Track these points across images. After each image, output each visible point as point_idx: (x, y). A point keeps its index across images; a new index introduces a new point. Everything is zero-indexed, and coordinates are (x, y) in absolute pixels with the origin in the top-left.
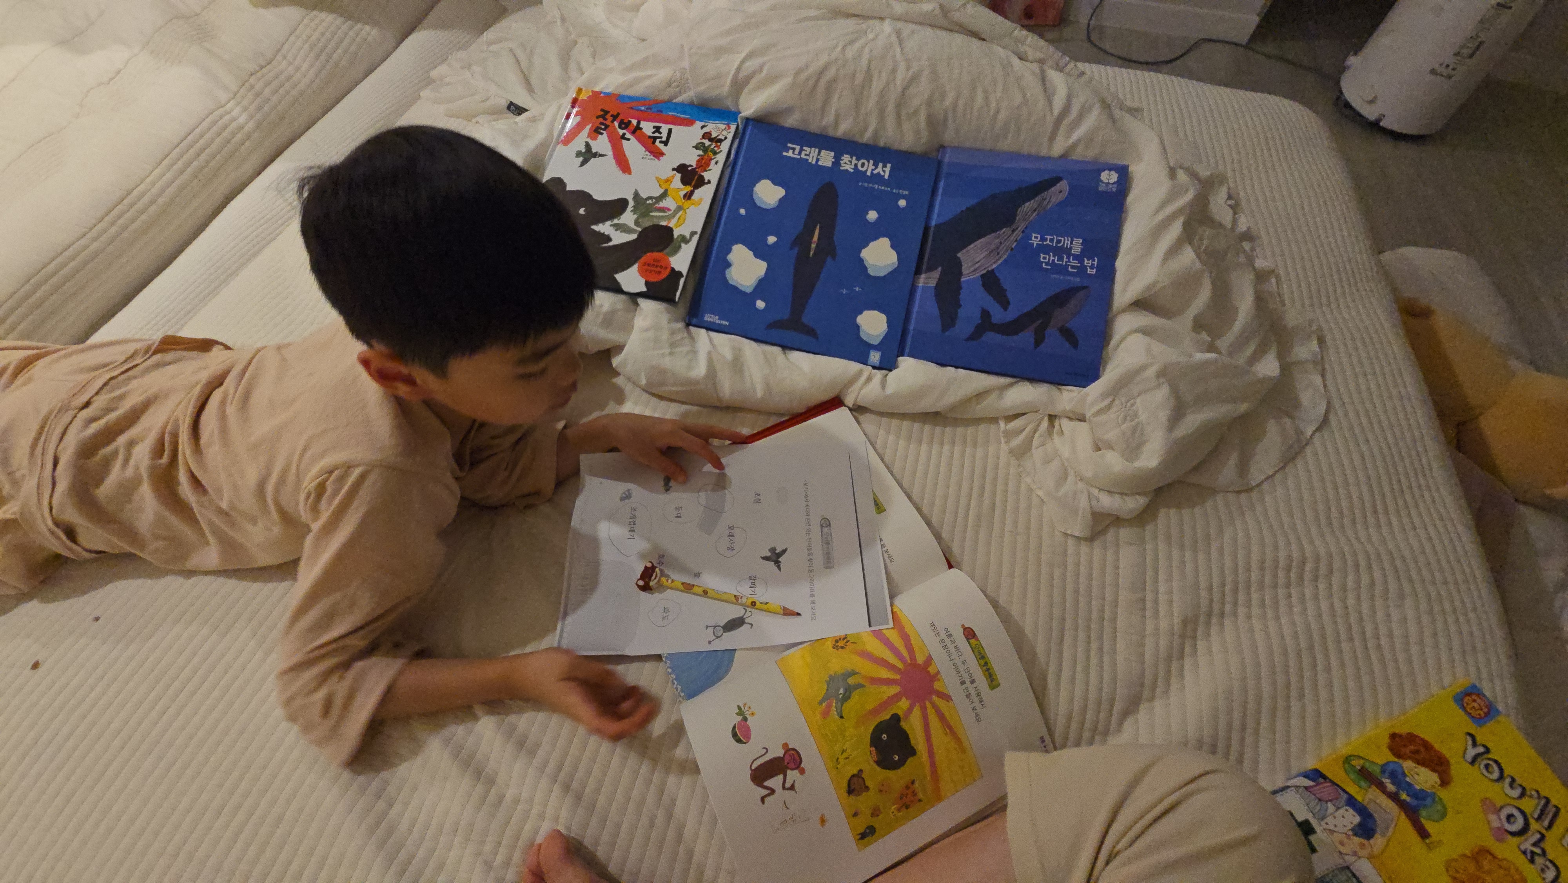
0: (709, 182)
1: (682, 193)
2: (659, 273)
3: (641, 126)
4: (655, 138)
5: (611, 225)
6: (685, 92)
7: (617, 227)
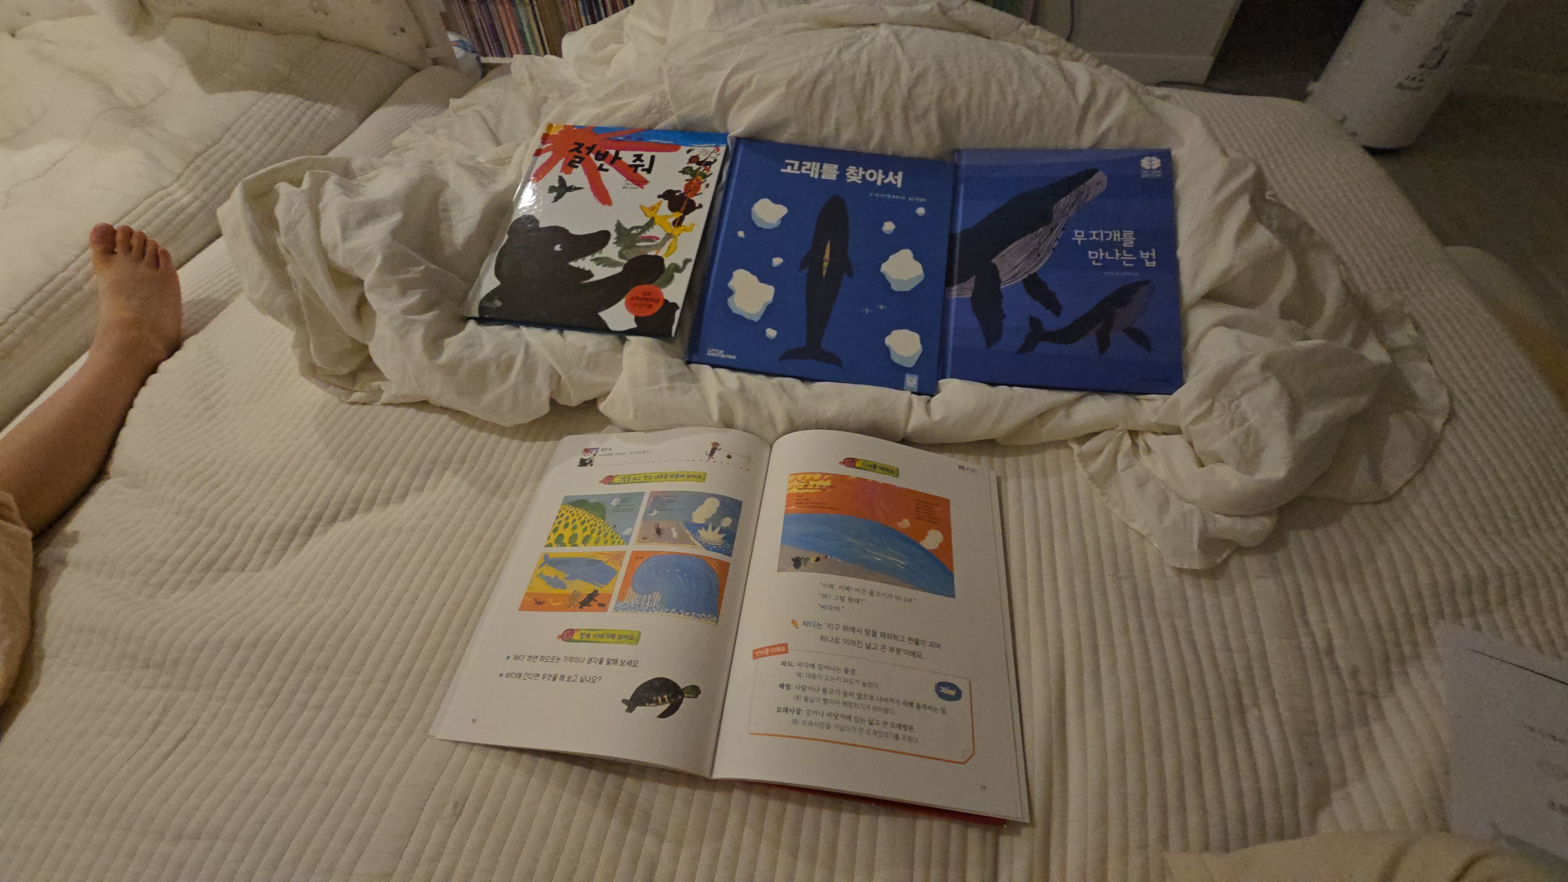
0: (700, 206)
1: (671, 220)
2: (650, 306)
3: (620, 156)
4: (637, 167)
5: (592, 260)
6: (666, 119)
7: (599, 261)
